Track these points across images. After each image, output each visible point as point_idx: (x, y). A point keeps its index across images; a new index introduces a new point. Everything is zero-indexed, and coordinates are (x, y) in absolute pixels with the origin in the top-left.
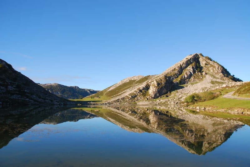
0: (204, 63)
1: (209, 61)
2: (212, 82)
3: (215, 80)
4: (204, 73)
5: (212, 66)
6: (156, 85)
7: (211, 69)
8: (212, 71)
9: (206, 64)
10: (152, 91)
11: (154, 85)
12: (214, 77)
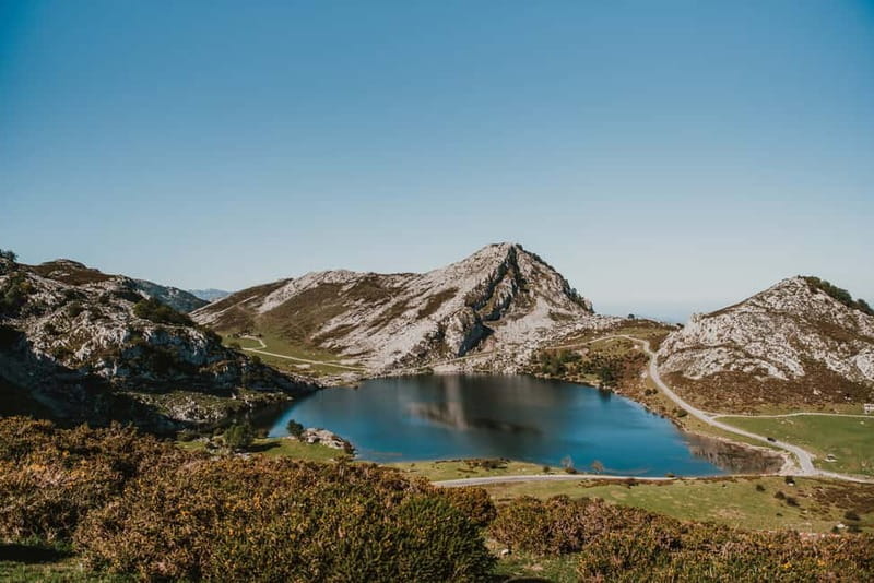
0: (529, 268)
1: (537, 264)
2: (553, 316)
3: (554, 310)
4: (532, 294)
5: (543, 275)
6: (462, 329)
7: (543, 282)
8: (545, 288)
9: (533, 272)
10: (453, 339)
11: (455, 328)
12: (554, 304)
